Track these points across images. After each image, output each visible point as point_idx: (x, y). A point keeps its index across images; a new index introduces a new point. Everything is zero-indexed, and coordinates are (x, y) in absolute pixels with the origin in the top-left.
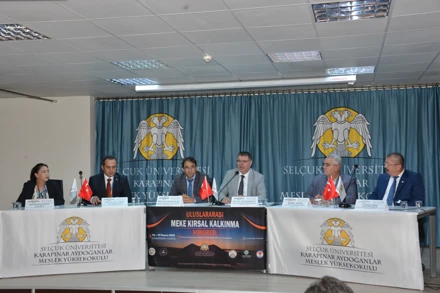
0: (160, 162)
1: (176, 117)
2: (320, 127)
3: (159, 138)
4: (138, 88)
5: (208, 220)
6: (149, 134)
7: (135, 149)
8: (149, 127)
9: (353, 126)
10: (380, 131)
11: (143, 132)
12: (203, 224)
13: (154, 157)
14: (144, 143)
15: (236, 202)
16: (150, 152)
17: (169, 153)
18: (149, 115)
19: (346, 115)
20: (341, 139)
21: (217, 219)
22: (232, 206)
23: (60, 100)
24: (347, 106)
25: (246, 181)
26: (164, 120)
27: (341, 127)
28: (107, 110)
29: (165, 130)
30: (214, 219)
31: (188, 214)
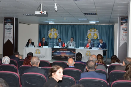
0: (53, 39)
1: (57, 29)
2: (88, 33)
3: (53, 34)
4: (50, 23)
5: (64, 51)
6: (51, 33)
7: (48, 36)
8: (51, 31)
9: (95, 32)
10: (101, 34)
11: (50, 32)
12: (63, 52)
13: (52, 38)
14: (50, 35)
15: (70, 47)
16: (51, 37)
17: (55, 37)
18: (51, 29)
19: (94, 30)
20: (93, 35)
21: (66, 51)
22: (69, 48)
23: (31, 24)
24: (94, 28)
25: (72, 43)
26: (54, 30)
27: (93, 33)
28: (42, 27)
29: (55, 32)
30: (65, 51)
31: (60, 50)
